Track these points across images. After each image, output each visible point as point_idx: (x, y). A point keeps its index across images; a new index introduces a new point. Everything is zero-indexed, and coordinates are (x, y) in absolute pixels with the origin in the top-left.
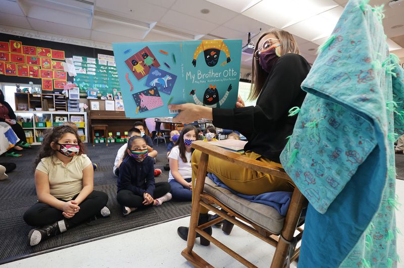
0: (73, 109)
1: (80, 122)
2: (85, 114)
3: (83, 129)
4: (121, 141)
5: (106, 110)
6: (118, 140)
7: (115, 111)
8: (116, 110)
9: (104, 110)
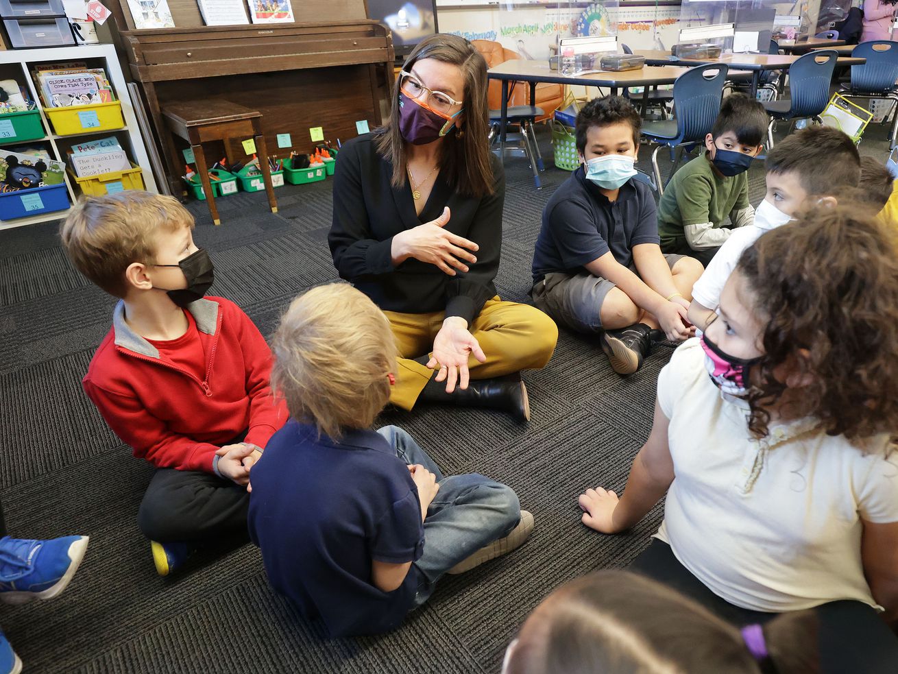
0: (40, 33)
1: (97, 100)
2: (109, 52)
3: (123, 138)
4: (311, 175)
5: (211, 22)
6: (299, 176)
7: (251, 29)
8: (256, 21)
9: (197, 25)
